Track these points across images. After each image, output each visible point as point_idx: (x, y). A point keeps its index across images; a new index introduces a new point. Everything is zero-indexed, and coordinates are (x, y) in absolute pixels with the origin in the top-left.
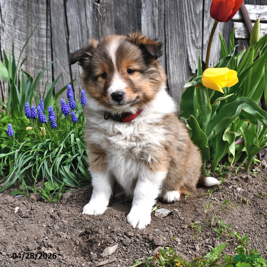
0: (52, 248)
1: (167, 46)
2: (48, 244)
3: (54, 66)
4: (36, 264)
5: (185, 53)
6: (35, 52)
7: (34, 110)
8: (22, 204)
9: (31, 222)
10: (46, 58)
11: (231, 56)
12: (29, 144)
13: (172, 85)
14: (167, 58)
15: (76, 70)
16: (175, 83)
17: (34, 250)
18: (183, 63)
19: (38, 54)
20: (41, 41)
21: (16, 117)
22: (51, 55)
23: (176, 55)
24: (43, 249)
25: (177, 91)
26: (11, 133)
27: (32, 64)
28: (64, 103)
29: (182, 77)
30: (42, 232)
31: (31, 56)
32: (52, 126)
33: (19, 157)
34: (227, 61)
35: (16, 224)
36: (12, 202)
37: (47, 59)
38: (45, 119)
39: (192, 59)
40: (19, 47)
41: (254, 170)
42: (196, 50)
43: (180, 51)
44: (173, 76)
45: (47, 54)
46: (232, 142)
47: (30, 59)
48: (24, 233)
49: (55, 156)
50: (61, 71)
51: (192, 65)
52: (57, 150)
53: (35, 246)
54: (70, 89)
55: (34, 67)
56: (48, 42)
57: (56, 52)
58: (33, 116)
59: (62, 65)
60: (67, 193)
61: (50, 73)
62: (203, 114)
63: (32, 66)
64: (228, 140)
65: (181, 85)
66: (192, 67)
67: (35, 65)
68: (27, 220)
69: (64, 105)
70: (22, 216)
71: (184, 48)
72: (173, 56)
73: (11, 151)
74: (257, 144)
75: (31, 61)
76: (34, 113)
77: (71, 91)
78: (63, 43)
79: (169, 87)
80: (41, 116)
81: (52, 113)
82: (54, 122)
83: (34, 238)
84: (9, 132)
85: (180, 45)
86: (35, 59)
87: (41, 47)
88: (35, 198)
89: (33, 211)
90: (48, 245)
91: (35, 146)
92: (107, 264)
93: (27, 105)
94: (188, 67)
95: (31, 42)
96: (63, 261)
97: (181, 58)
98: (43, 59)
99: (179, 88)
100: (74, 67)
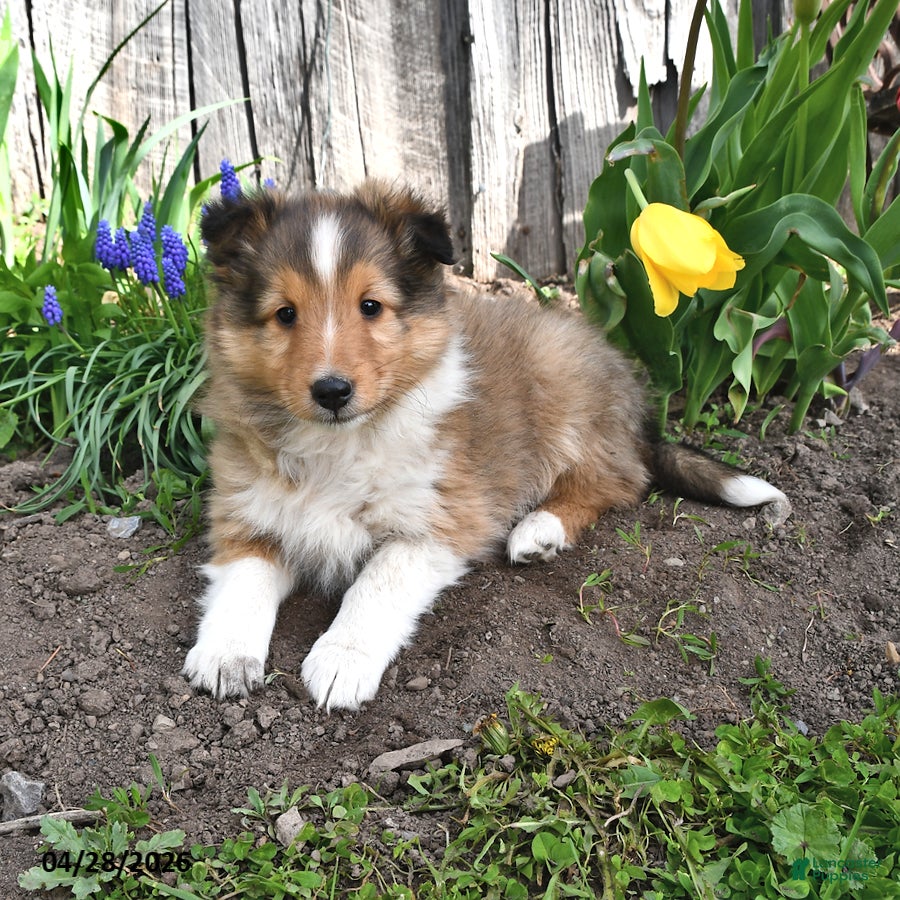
1: (552, 12)
3: (195, 86)
5: (610, 32)
10: (170, 60)
13: (570, 137)
14: (554, 51)
15: (265, 96)
16: (581, 130)
18: (604, 64)
19: (147, 49)
22: (185, 51)
23: (582, 39)
25: (586, 156)
26: (53, 315)
27: (127, 80)
29: (602, 109)
37: (174, 63)
38: (151, 272)
39: (634, 51)
41: (822, 423)
42: (647, 22)
43: (593, 26)
45: (174, 46)
47: (122, 66)
55: (133, 88)
56: (178, 11)
57: (202, 42)
58: (119, 260)
59: (220, 81)
61: (183, 108)
63: (128, 88)
65: (599, 136)
67: (137, 83)
71: (609, 17)
72: (572, 44)
74: (828, 345)
75: (126, 70)
76: (123, 252)
78: (221, 12)
79: (562, 142)
80: (141, 261)
84: (48, 311)
85: (594, 7)
87: (156, 27)
94: (620, 79)
95: (125, 11)
97: (598, 48)
99: (593, 145)
100: (258, 86)
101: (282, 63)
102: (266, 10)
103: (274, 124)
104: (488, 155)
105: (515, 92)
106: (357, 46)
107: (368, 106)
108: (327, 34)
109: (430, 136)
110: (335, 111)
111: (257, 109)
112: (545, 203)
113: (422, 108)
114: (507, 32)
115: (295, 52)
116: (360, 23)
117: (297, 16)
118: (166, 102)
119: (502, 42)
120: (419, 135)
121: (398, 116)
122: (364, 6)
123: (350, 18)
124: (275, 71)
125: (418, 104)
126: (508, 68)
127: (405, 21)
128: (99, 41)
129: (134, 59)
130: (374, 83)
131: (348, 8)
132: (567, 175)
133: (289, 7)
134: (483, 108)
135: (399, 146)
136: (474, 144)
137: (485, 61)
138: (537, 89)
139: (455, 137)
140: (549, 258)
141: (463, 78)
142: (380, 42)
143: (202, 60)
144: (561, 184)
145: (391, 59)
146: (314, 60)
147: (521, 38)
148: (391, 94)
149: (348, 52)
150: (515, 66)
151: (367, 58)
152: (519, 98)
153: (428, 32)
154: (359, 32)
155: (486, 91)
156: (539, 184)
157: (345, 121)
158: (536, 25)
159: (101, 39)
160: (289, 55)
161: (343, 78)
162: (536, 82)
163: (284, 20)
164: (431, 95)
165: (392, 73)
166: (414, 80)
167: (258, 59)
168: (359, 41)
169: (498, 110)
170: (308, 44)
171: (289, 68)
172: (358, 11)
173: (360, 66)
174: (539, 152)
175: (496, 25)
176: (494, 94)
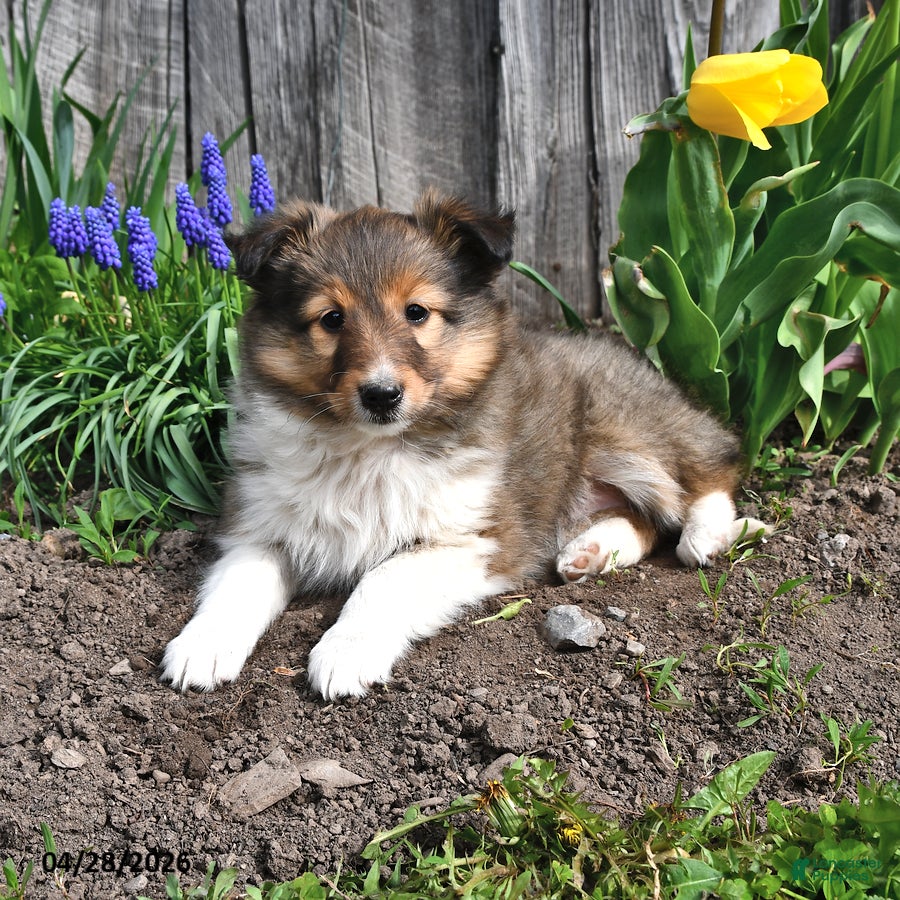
0: (88, 741)
1: (592, 23)
2: (72, 724)
3: (192, 94)
4: (13, 800)
5: (656, 45)
6: (130, 44)
7: (76, 223)
8: (3, 568)
10: (164, 64)
11: (807, 24)
12: (56, 349)
13: (609, 164)
14: (593, 67)
15: (269, 107)
16: (622, 155)
17: (16, 747)
18: (650, 82)
19: (139, 51)
20: (149, 6)
22: (182, 55)
23: (625, 55)
24: (51, 741)
27: (116, 85)
28: (184, 198)
31: (114, 57)
32: (140, 280)
37: (169, 67)
38: (112, 255)
40: (76, 28)
42: (697, 37)
43: (638, 39)
44: (613, 128)
45: (169, 49)
46: (811, 350)
47: (111, 69)
50: (217, 109)
52: (153, 371)
53: (24, 730)
54: (213, 152)
56: (175, 9)
57: (202, 45)
58: (73, 244)
59: (219, 89)
60: (176, 532)
61: (178, 118)
62: (702, 243)
64: (797, 343)
69: (186, 205)
71: (656, 30)
72: (613, 59)
75: (116, 74)
76: (78, 234)
77: (215, 159)
78: (224, 13)
79: (600, 169)
80: (100, 243)
81: (139, 233)
82: (144, 267)
85: (640, 19)
86: (129, 69)
87: (150, 27)
88: (57, 548)
89: (40, 595)
90: (73, 728)
93: (56, 207)
95: (117, 8)
96: (120, 797)
97: (643, 64)
98: (154, 68)
100: (262, 97)
102: (273, 12)
103: (279, 139)
104: (517, 180)
105: (549, 110)
106: (374, 53)
108: (341, 40)
109: (451, 158)
110: (347, 128)
111: (260, 120)
112: (579, 236)
113: (444, 125)
114: (542, 43)
115: (304, 58)
116: (377, 30)
117: (308, 19)
118: (159, 111)
119: (535, 54)
120: (440, 156)
121: (417, 134)
122: (382, 10)
123: (367, 24)
124: (281, 80)
125: (440, 122)
126: (542, 83)
127: (427, 28)
130: (391, 96)
131: (365, 13)
132: (605, 206)
133: (300, 9)
134: (512, 127)
135: (416, 168)
136: (501, 168)
137: (515, 75)
138: (573, 108)
139: (480, 160)
140: (582, 300)
141: (491, 94)
142: (399, 51)
143: (201, 65)
144: (598, 215)
145: (411, 71)
146: (325, 69)
147: (557, 51)
148: (409, 110)
149: (363, 61)
150: (550, 81)
151: (383, 68)
152: (552, 117)
153: (453, 41)
154: (376, 39)
155: (516, 108)
156: (574, 215)
157: (357, 138)
158: (574, 37)
159: (89, 38)
160: (297, 63)
161: (357, 90)
162: (573, 101)
163: (294, 24)
164: (454, 112)
165: (412, 86)
166: (436, 95)
167: (263, 66)
168: (376, 50)
169: (528, 130)
170: (319, 51)
171: (297, 77)
172: (376, 17)
173: (376, 78)
174: (574, 179)
175: (529, 34)
176: (524, 112)
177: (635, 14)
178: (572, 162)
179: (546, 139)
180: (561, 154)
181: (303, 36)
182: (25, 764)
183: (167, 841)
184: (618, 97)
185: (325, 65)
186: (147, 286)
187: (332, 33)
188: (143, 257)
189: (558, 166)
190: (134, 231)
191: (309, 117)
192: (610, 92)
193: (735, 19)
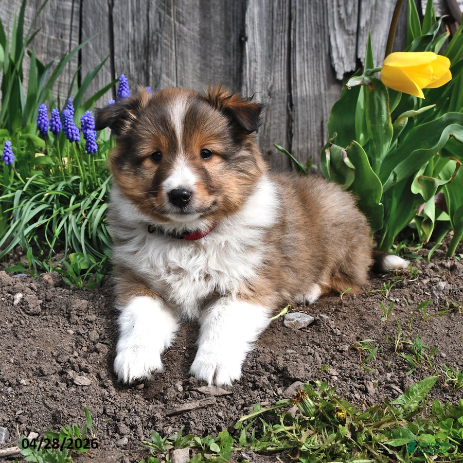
0: (89, 373)
1: (292, 27)
2: (79, 365)
3: (82, 54)
4: (58, 401)
5: (325, 41)
6: (51, 26)
7: (56, 117)
8: (29, 289)
9: (45, 323)
10: (68, 38)
11: (433, 35)
12: (42, 181)
13: (298, 100)
14: (292, 50)
15: (123, 63)
16: (305, 96)
17: (52, 376)
18: (320, 59)
19: (55, 31)
20: (61, 7)
21: (17, 132)
22: (78, 34)
23: (309, 45)
24: (71, 373)
25: (307, 111)
26: (9, 159)
27: (42, 47)
29: (318, 85)
30: (67, 343)
31: (41, 33)
32: (89, 148)
33: (22, 204)
34: (425, 45)
35: (17, 326)
36: (11, 283)
37: (71, 40)
38: (76, 135)
39: (338, 52)
42: (346, 37)
43: (315, 37)
44: (301, 82)
45: (71, 30)
47: (40, 39)
48: (32, 342)
49: (89, 207)
50: (95, 63)
51: (338, 64)
52: (94, 194)
53: (55, 368)
54: (124, 84)
55: (45, 53)
56: (75, 9)
57: (89, 29)
58: (54, 128)
59: (97, 52)
61: (74, 67)
63: (42, 52)
64: (421, 192)
65: (315, 100)
66: (336, 67)
67: (47, 50)
68: (36, 320)
70: (27, 312)
71: (325, 33)
72: (302, 46)
73: (7, 193)
75: (42, 42)
76: (57, 123)
77: (126, 88)
78: (101, 13)
79: (294, 102)
80: (71, 128)
81: (90, 124)
82: (92, 141)
83: (52, 353)
84: (6, 156)
85: (317, 27)
86: (49, 40)
87: (62, 18)
88: (51, 281)
89: (49, 303)
90: (80, 367)
91: (53, 186)
92: (197, 409)
93: (42, 108)
94: (329, 68)
96: (110, 400)
97: (317, 50)
99: (311, 105)
100: (120, 57)
101: (134, 45)
102: (127, 14)
105: (269, 71)
106: (179, 38)
107: (183, 74)
108: (162, 30)
110: (164, 76)
111: (118, 70)
112: (282, 136)
113: (214, 77)
114: (267, 36)
115: (142, 38)
116: (181, 26)
117: (145, 18)
119: (263, 42)
121: (200, 81)
122: (184, 15)
123: (176, 22)
124: (130, 49)
125: (212, 75)
126: (266, 57)
127: (208, 26)
128: (27, 24)
129: (47, 35)
130: (187, 60)
131: (175, 16)
132: (296, 122)
133: (141, 13)
134: (250, 79)
137: (253, 53)
138: (281, 71)
141: (239, 62)
142: (192, 37)
144: (292, 126)
145: (198, 48)
146: (153, 45)
147: (274, 41)
148: (196, 68)
149: (173, 41)
150: (270, 56)
151: (184, 46)
152: (271, 75)
153: (220, 33)
154: (181, 31)
155: (252, 69)
156: (279, 126)
157: (169, 81)
158: (283, 34)
159: (29, 22)
160: (139, 41)
161: (170, 56)
162: (281, 67)
163: (138, 20)
164: (220, 70)
165: (198, 55)
166: (211, 61)
167: (120, 41)
168: (180, 36)
169: (258, 81)
170: (151, 35)
171: (138, 48)
172: (181, 19)
173: (180, 51)
174: (280, 107)
175: (260, 32)
176: (257, 71)
177: (314, 24)
178: (279, 98)
179: (267, 86)
180: (274, 93)
181: (142, 27)
182: (60, 383)
183: (136, 421)
184: (304, 66)
185: (154, 42)
186: (92, 151)
187: (158, 26)
188: (92, 136)
189: (272, 101)
190: (88, 123)
191: (144, 69)
192: (300, 63)
193: (365, 29)
